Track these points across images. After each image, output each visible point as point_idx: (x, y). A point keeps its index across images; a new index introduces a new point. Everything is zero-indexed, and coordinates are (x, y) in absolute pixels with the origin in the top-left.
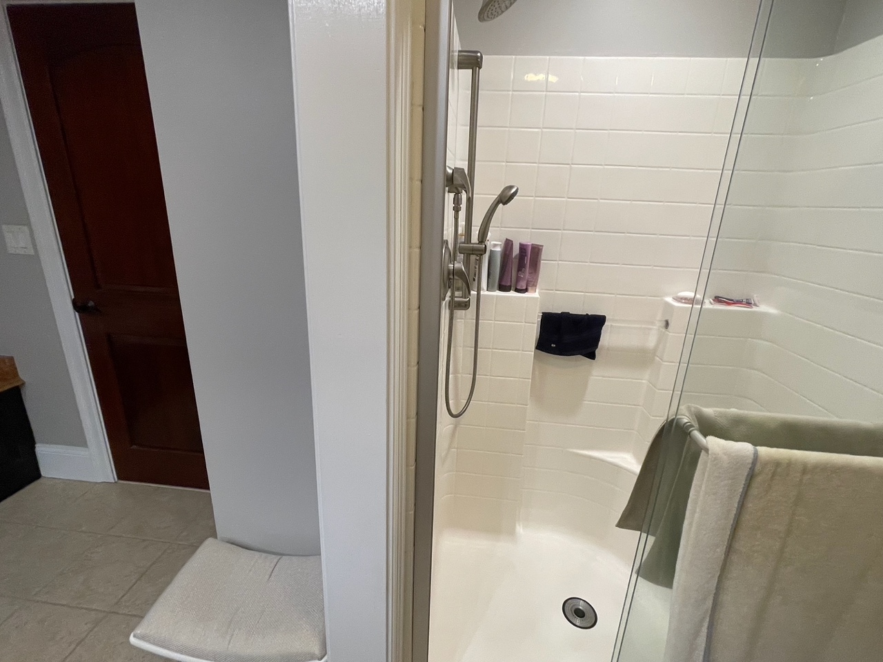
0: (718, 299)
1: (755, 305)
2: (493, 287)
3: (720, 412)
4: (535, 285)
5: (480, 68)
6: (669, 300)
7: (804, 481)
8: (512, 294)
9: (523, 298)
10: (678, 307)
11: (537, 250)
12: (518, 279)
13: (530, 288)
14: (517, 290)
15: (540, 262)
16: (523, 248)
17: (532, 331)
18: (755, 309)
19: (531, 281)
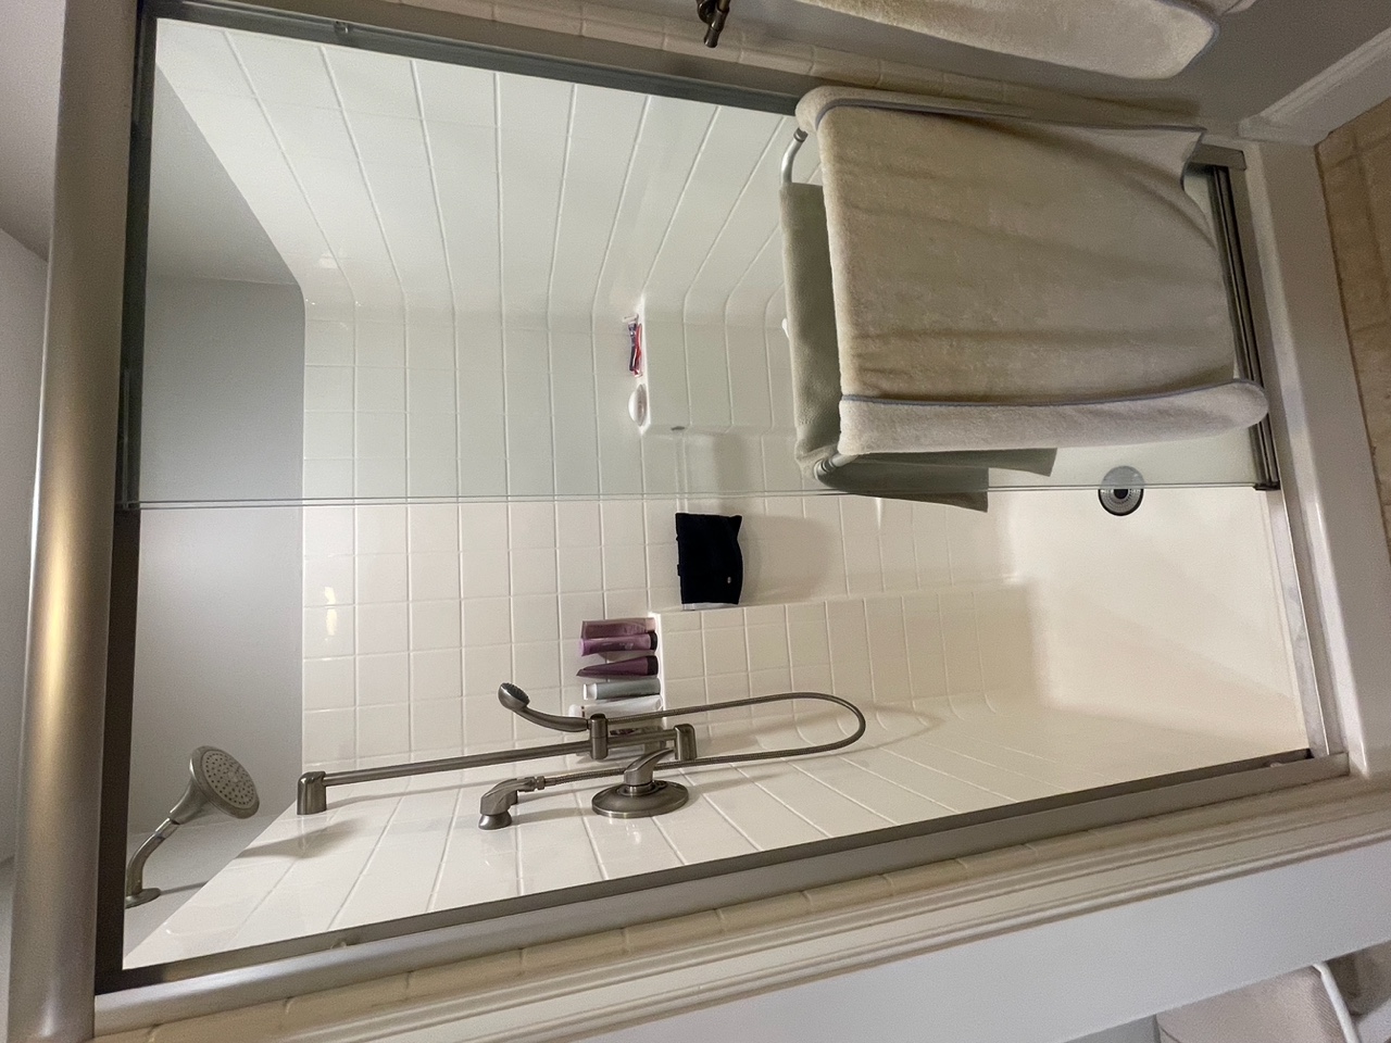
0: (634, 366)
1: (636, 319)
2: (652, 687)
3: (800, 417)
4: (643, 621)
5: (324, 774)
6: (643, 429)
7: (878, 332)
8: (660, 653)
9: (664, 636)
10: (652, 416)
11: (591, 630)
12: (636, 648)
13: (649, 628)
14: (654, 645)
15: (607, 621)
16: (589, 651)
17: (712, 616)
18: (642, 321)
19: (638, 628)
